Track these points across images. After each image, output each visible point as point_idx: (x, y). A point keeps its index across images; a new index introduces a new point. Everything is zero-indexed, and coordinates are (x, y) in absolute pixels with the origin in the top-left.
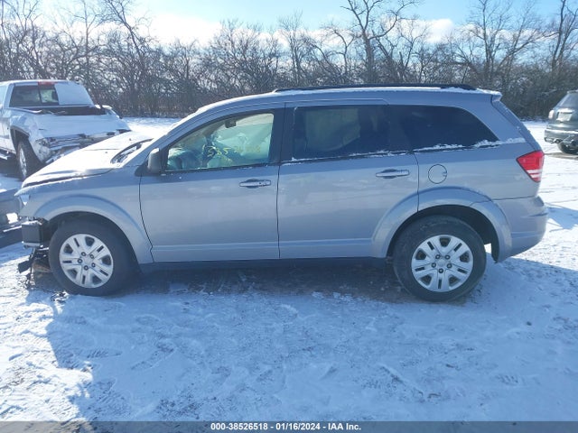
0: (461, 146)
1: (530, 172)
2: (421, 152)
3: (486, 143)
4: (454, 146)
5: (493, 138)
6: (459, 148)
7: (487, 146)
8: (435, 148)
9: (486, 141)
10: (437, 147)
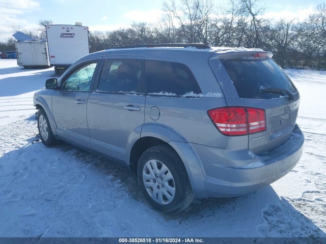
0: (174, 94)
1: (219, 125)
2: (151, 95)
3: (192, 94)
4: (170, 94)
5: (198, 91)
6: (172, 96)
7: (191, 97)
8: (159, 94)
9: (192, 93)
10: (161, 93)
